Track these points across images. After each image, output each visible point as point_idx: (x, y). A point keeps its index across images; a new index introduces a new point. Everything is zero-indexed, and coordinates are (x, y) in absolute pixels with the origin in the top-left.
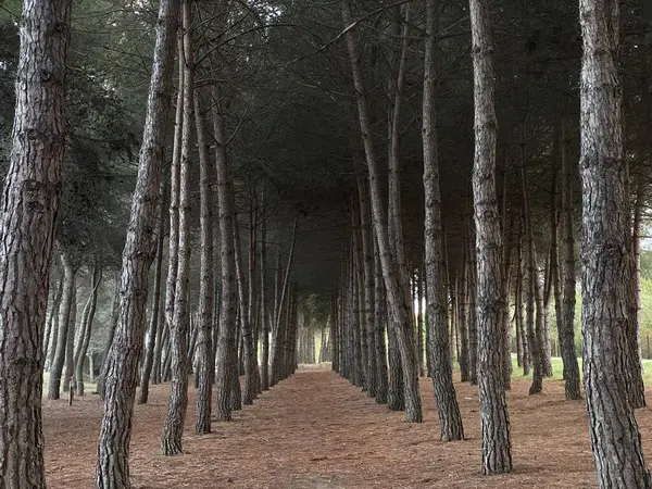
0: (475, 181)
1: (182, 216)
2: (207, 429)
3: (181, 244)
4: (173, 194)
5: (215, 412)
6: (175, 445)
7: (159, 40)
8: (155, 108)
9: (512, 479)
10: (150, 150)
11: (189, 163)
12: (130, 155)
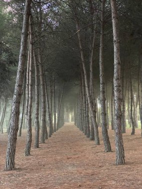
0: (114, 80)
1: (30, 87)
2: (38, 147)
3: (30, 95)
4: (27, 81)
5: (40, 140)
6: (28, 153)
7: (22, 39)
8: (22, 59)
9: (125, 167)
10: (20, 71)
11: (32, 71)
12: (15, 65)
